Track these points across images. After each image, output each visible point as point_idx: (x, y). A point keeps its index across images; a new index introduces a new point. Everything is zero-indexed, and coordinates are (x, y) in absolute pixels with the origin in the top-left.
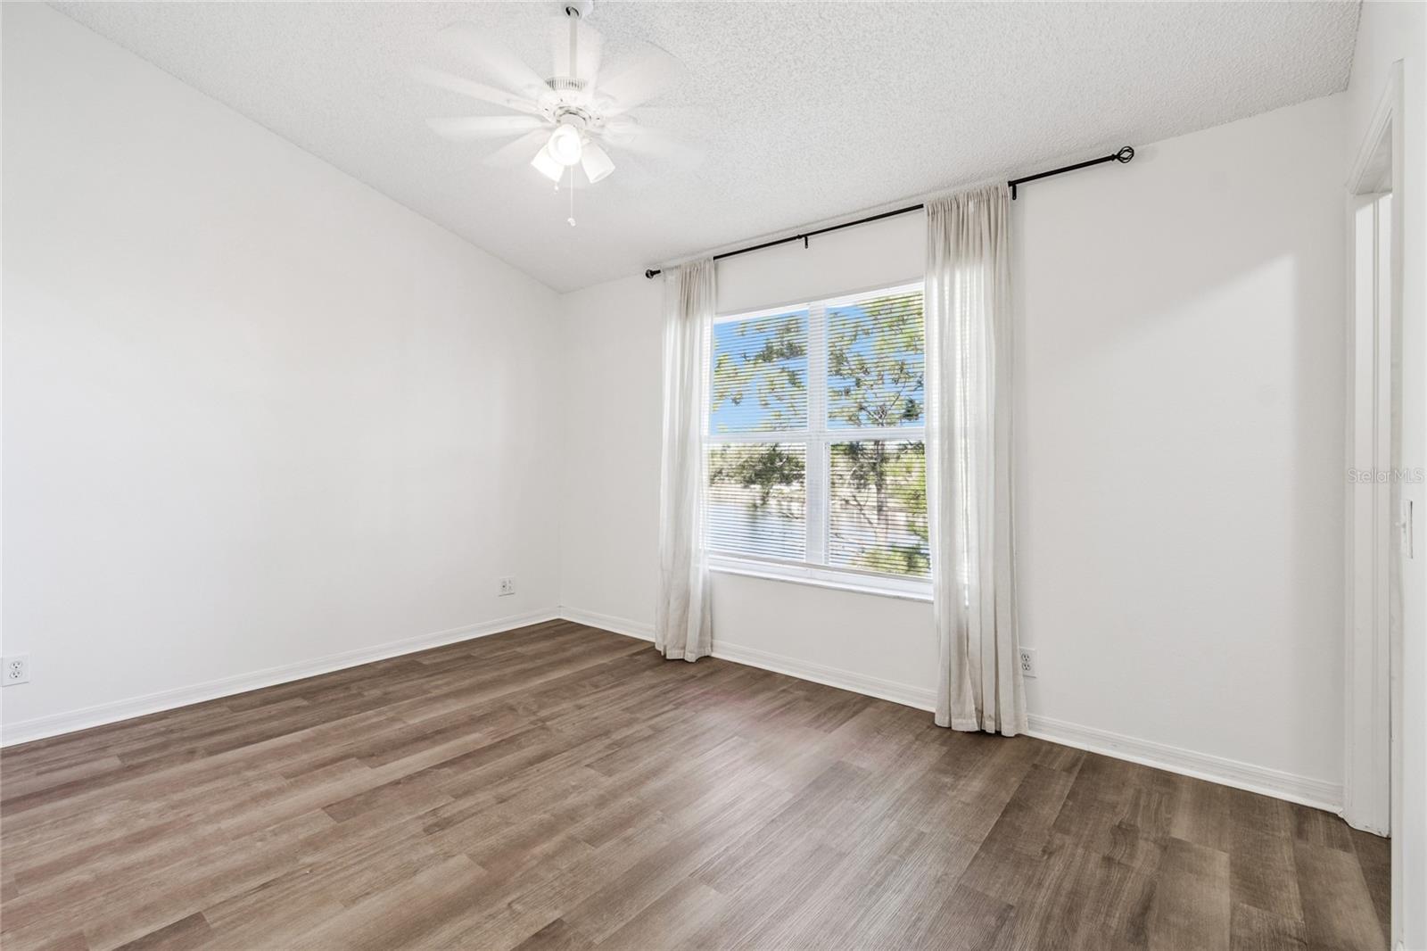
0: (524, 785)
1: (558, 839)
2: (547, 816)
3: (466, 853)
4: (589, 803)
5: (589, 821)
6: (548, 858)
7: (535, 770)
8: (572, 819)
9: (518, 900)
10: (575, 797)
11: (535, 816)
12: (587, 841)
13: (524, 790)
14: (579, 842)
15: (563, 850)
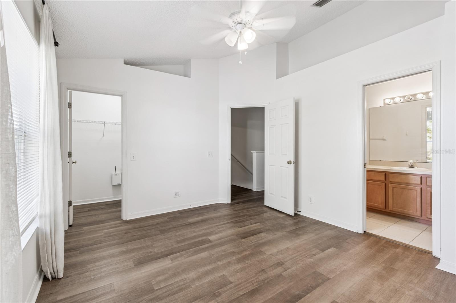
0: (257, 277)
1: (243, 254)
2: (247, 262)
3: (267, 255)
4: (233, 264)
5: (234, 258)
6: (245, 250)
7: (255, 285)
8: (239, 259)
9: (251, 243)
10: (238, 267)
11: (251, 262)
12: (235, 252)
13: (257, 274)
14: (237, 253)
15: (242, 252)
